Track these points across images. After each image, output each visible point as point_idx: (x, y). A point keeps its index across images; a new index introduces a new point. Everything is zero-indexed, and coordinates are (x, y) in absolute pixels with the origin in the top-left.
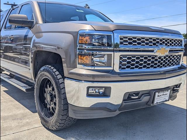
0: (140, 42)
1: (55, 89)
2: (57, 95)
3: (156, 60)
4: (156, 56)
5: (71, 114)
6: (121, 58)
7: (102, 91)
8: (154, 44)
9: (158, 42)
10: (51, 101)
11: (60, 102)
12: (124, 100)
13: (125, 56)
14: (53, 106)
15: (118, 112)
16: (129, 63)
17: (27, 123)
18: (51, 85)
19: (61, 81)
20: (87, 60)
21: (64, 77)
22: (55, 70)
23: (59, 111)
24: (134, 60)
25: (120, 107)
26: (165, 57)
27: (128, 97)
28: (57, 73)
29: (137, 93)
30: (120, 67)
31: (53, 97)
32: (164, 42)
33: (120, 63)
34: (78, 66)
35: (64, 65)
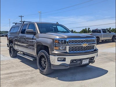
0: (76, 42)
1: (46, 59)
2: (47, 61)
3: (83, 48)
4: (83, 46)
5: (52, 68)
6: (69, 48)
7: (63, 59)
8: (82, 42)
9: (83, 41)
10: (44, 63)
11: (48, 64)
12: (71, 62)
13: (71, 47)
14: (45, 65)
15: (69, 67)
16: (72, 49)
17: (34, 72)
18: (44, 57)
19: (48, 56)
20: (57, 48)
21: (49, 55)
22: (46, 52)
23: (47, 67)
24: (74, 48)
25: (69, 65)
26: (87, 47)
27: (72, 61)
28: (47, 53)
29: (75, 60)
30: (69, 51)
31: (45, 62)
32: (86, 41)
33: (69, 49)
34: (54, 50)
35: (49, 49)
